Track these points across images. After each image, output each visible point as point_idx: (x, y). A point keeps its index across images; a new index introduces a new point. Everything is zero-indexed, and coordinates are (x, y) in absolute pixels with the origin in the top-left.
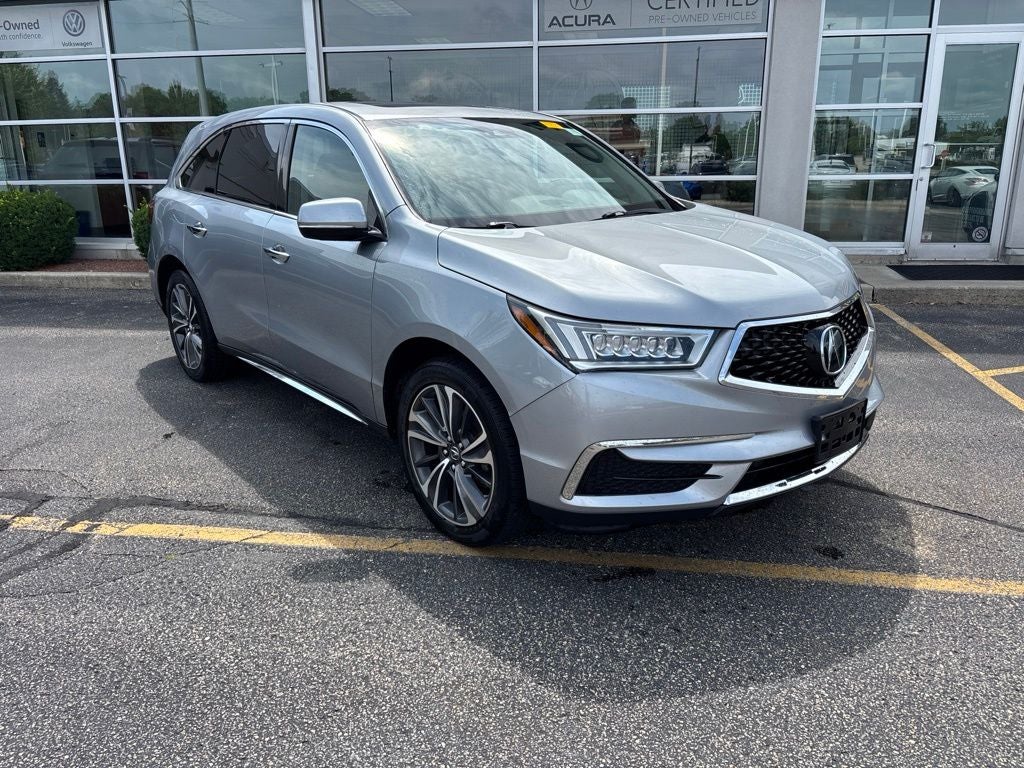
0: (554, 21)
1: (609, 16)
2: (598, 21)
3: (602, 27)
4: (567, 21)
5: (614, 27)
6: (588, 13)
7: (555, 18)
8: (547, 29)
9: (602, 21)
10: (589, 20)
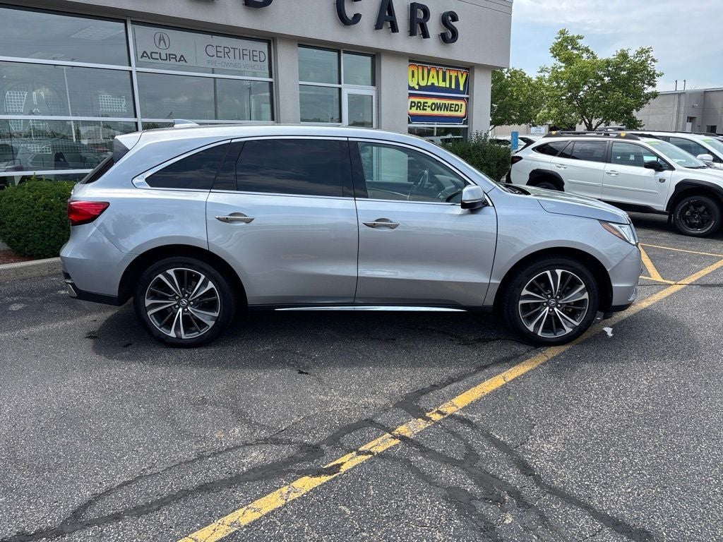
0: (144, 54)
1: (182, 56)
2: (175, 58)
3: (177, 63)
4: (154, 55)
5: (185, 64)
6: (168, 52)
7: (145, 52)
8: (140, 59)
9: (178, 59)
10: (169, 57)
